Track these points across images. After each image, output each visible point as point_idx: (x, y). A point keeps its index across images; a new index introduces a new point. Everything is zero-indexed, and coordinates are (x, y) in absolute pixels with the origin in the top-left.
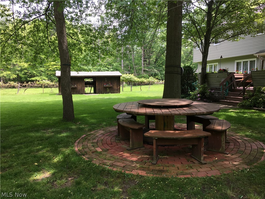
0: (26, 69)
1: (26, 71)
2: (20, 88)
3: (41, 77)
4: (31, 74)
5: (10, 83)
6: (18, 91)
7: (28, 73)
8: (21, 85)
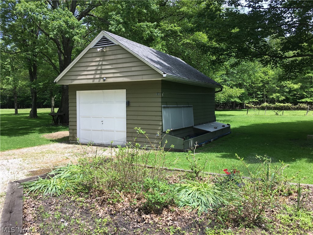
0: (295, 90)
1: (295, 93)
2: (309, 109)
3: (311, 98)
4: (300, 95)
5: (299, 105)
6: (307, 112)
7: (297, 94)
8: (311, 107)
